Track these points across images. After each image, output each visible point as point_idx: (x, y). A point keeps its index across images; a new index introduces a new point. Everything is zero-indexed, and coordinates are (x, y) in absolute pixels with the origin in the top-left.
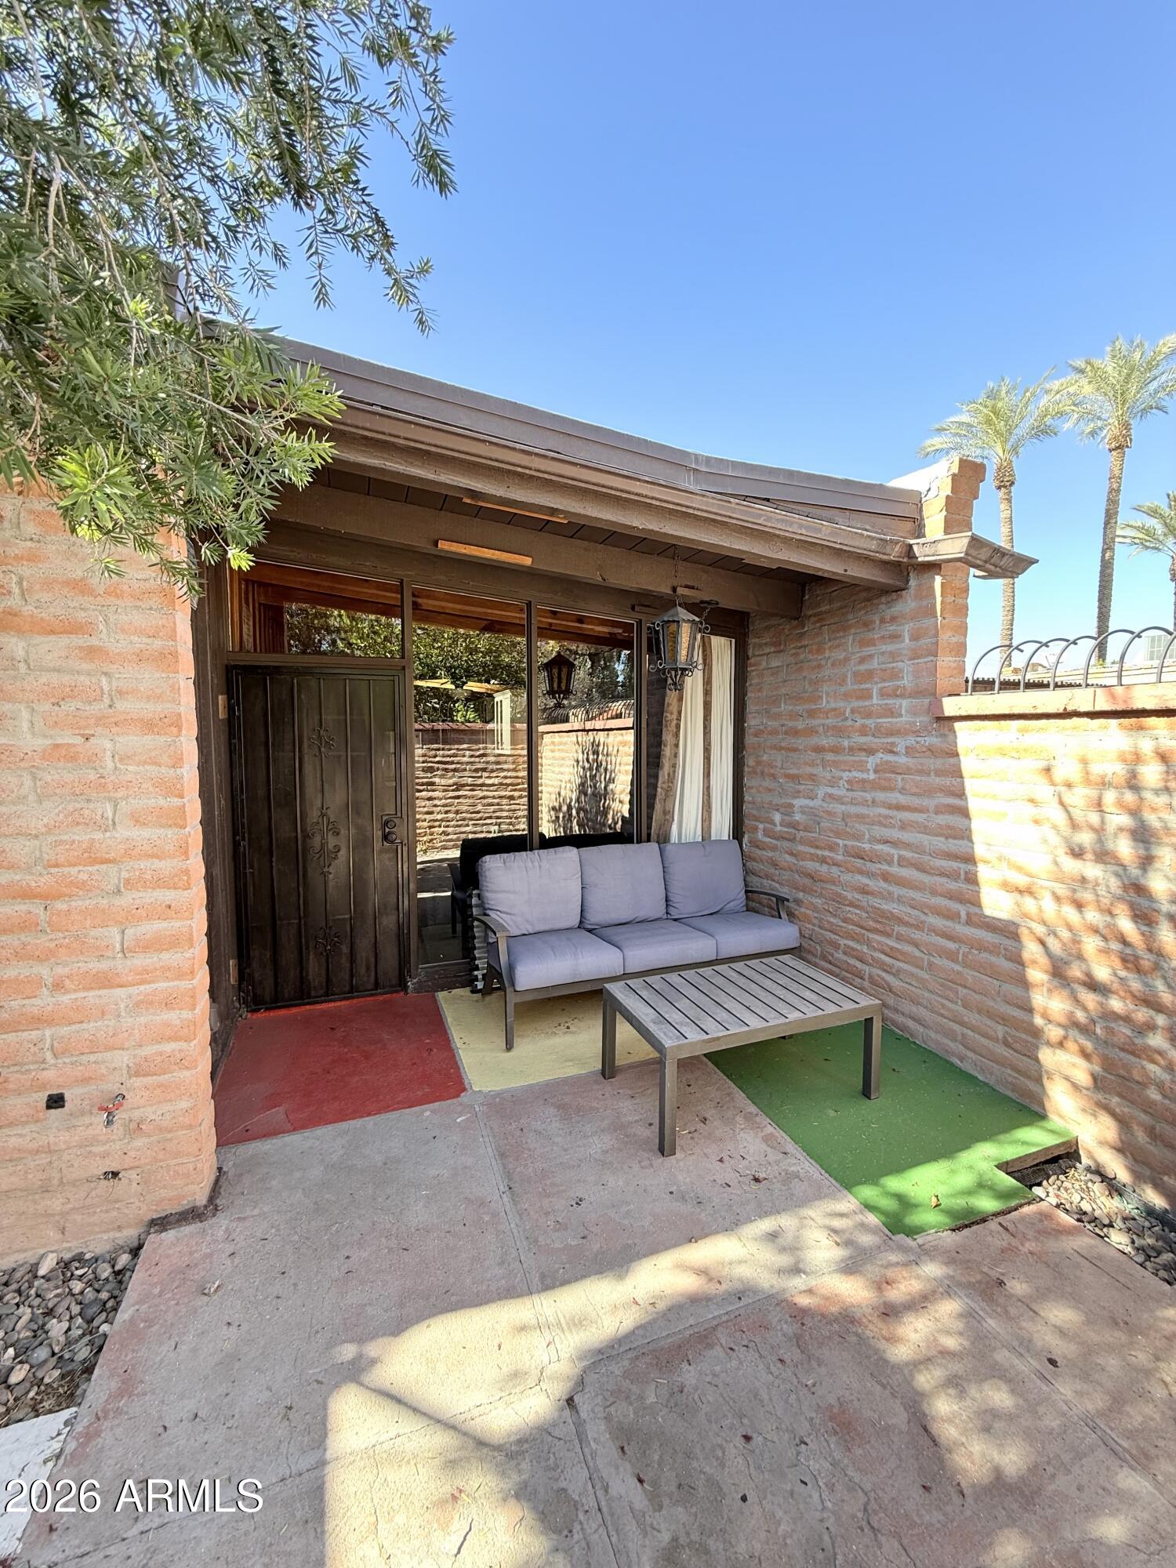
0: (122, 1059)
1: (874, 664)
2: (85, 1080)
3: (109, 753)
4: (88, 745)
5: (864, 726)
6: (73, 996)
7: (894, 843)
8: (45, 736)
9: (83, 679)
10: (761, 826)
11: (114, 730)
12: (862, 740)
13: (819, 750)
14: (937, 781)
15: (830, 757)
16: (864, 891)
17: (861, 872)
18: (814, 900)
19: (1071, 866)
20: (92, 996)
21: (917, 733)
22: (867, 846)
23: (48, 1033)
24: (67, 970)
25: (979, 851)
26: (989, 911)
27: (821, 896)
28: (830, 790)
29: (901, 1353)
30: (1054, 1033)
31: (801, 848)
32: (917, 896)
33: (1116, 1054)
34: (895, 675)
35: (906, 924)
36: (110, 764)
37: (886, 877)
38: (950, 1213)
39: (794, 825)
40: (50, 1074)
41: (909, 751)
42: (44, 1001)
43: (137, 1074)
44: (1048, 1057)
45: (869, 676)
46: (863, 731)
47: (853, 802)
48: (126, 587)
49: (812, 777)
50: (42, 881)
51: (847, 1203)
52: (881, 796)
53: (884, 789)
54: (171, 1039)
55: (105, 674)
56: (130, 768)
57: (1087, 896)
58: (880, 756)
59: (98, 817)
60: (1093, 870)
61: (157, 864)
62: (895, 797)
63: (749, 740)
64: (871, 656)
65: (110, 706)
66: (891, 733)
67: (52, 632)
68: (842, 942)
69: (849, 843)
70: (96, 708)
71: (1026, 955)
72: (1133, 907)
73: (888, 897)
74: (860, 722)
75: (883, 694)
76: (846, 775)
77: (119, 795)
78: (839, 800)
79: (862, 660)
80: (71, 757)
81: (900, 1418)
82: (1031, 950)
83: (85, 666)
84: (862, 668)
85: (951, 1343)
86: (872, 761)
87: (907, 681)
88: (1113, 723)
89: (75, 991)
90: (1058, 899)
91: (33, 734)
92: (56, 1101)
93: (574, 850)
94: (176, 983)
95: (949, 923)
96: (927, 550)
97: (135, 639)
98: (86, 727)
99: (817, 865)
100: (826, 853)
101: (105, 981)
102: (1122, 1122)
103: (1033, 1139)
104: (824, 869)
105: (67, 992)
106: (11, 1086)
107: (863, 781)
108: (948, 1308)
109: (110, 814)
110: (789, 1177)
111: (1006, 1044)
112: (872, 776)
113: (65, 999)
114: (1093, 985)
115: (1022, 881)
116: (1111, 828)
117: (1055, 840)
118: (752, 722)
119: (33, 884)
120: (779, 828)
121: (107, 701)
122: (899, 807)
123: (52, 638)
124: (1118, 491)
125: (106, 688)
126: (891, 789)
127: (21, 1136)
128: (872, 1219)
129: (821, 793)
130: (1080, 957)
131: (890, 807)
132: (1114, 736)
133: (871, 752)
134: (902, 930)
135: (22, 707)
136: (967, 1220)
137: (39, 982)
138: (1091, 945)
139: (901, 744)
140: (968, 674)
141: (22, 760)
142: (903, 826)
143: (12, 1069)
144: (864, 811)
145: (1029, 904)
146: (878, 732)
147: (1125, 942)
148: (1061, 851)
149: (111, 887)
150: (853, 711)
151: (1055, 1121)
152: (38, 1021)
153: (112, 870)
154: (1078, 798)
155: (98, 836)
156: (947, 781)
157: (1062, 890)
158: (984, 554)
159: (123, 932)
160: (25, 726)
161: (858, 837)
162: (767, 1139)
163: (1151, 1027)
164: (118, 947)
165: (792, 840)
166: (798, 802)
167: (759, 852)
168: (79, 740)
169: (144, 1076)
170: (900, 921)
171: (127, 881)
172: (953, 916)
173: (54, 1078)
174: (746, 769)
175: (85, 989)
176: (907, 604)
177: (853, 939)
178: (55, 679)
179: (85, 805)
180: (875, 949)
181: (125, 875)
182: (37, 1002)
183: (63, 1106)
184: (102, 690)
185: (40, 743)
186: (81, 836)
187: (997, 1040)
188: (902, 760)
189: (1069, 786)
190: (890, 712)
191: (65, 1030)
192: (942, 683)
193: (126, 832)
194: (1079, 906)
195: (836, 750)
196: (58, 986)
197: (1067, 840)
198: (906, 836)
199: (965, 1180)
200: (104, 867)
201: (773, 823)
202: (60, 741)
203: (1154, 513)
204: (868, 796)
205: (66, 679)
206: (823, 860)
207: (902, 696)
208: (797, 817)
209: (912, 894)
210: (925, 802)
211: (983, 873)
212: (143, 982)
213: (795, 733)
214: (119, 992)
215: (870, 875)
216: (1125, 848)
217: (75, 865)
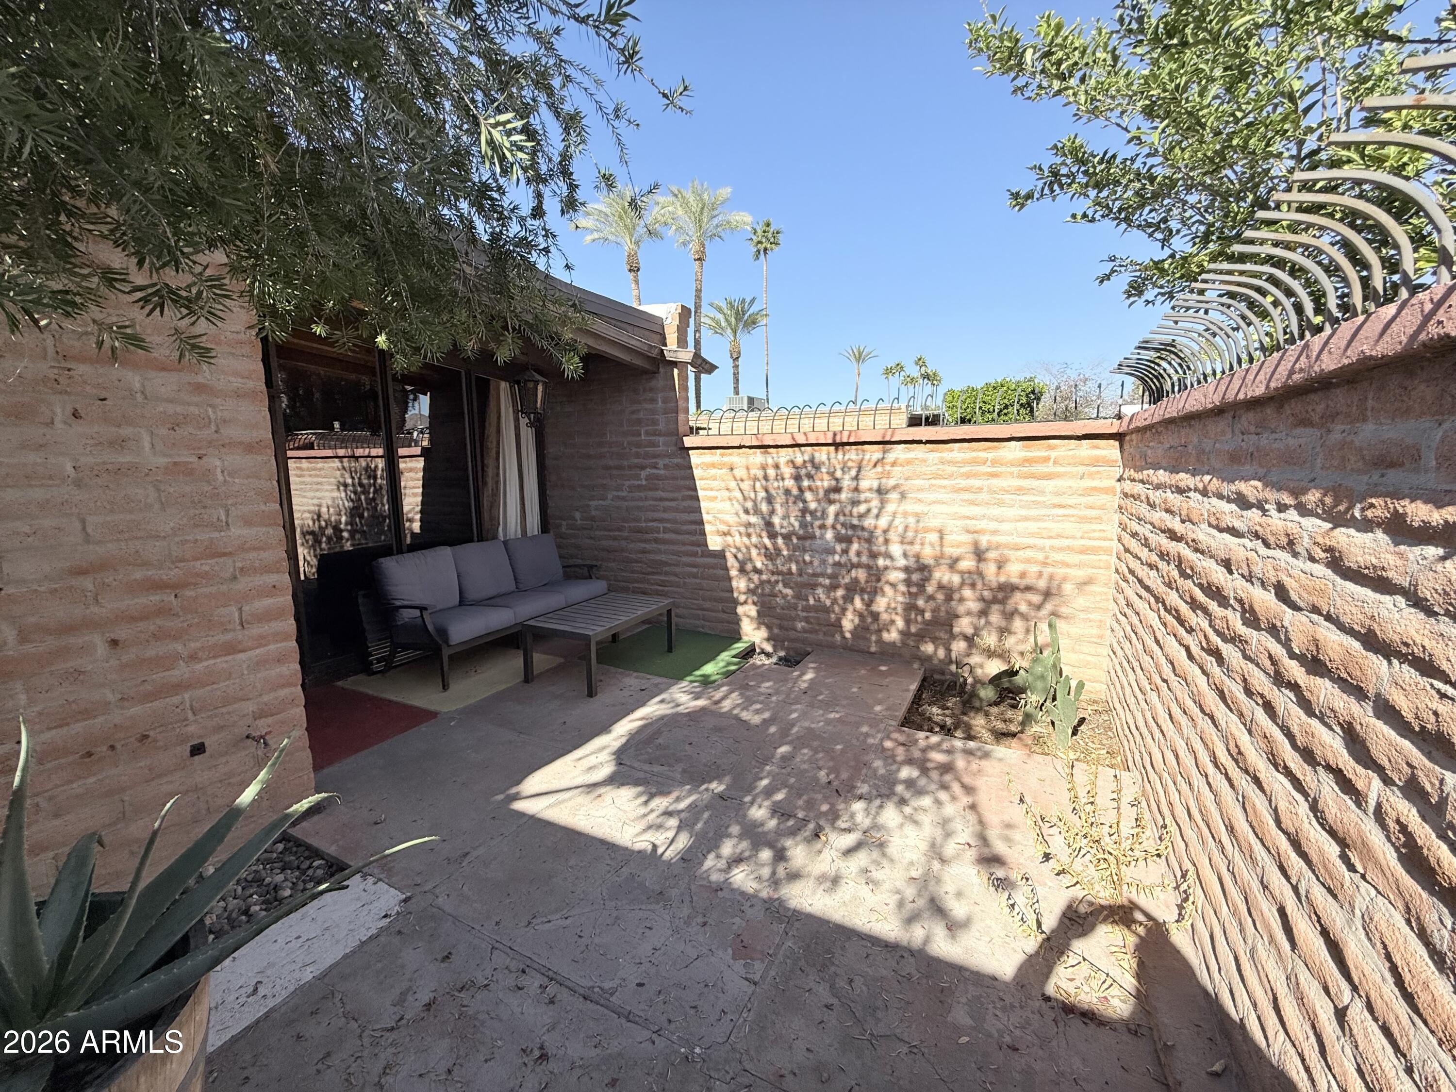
0: (250, 707)
1: (641, 415)
2: (221, 728)
3: (219, 470)
4: (202, 462)
5: (637, 453)
6: (205, 664)
7: (661, 520)
8: (165, 455)
9: (193, 410)
10: (564, 523)
11: (223, 450)
12: (636, 461)
13: (607, 468)
14: (682, 483)
15: (615, 472)
16: (644, 551)
17: (641, 541)
18: (610, 565)
19: (744, 517)
20: (221, 663)
21: (669, 456)
22: (644, 525)
23: (187, 696)
24: (198, 645)
25: (705, 517)
26: (711, 548)
27: (614, 561)
28: (615, 493)
29: (725, 710)
30: (742, 598)
31: (597, 533)
32: (676, 548)
33: (767, 599)
34: (655, 422)
35: (670, 565)
36: (220, 478)
37: (656, 540)
38: (722, 674)
39: (593, 519)
40: (192, 729)
41: (666, 467)
42: (181, 672)
43: (260, 717)
44: (740, 610)
45: (639, 422)
46: (637, 455)
47: (633, 499)
48: (222, 338)
49: (604, 487)
50: (172, 574)
51: (684, 683)
52: (650, 494)
53: (651, 489)
54: (283, 686)
55: (210, 406)
56: (237, 481)
57: (751, 530)
58: (649, 471)
59: (215, 520)
60: (753, 519)
61: (264, 555)
62: (660, 494)
63: (549, 462)
64: (639, 411)
65: (216, 432)
66: (655, 456)
67: (164, 369)
68: (631, 586)
69: (632, 525)
70: (207, 433)
71: (729, 564)
72: (768, 532)
73: (659, 552)
74: (634, 450)
75: (647, 433)
76: (627, 483)
77: (230, 502)
78: (623, 499)
79: (633, 412)
80: (188, 472)
81: (734, 722)
82: (731, 562)
83: (196, 399)
84: (634, 416)
85: (739, 701)
86: (643, 474)
87: (661, 427)
88: (758, 451)
89: (206, 660)
90: (740, 534)
91: (155, 454)
92: (198, 750)
93: (449, 548)
94: (283, 644)
95: (693, 559)
96: (671, 354)
97: (232, 379)
98: (199, 448)
99: (611, 543)
100: (617, 533)
101: (231, 649)
102: (769, 627)
103: (740, 647)
104: (615, 544)
105: (201, 660)
106: (161, 744)
107: (639, 486)
108: (734, 695)
109: (223, 518)
110: (656, 685)
111: (724, 612)
112: (644, 483)
113: (199, 667)
114: (757, 571)
115: (725, 528)
116: (759, 498)
117: (738, 507)
118: (551, 450)
119: (164, 577)
120: (579, 522)
121: (213, 427)
122: (661, 499)
123: (163, 374)
124: (701, 290)
125: (212, 416)
126: (657, 489)
127: (171, 782)
128: (696, 684)
129: (610, 496)
130: (750, 560)
131: (656, 499)
132: (757, 457)
133: (643, 468)
134: (667, 569)
135: (143, 431)
136: (728, 674)
137: (177, 657)
138: (754, 552)
139: (661, 463)
140: (691, 423)
141: (147, 475)
142: (665, 510)
143: (158, 730)
144: (641, 504)
145: (729, 539)
146: (647, 456)
147: (766, 549)
148: (741, 512)
149: (228, 575)
150: (629, 443)
151: (745, 638)
152: (179, 687)
153: (229, 561)
154: (746, 486)
155: (216, 535)
156: (687, 482)
157: (742, 530)
158: (699, 362)
159: (240, 609)
160: (147, 445)
161: (638, 520)
162: (637, 677)
163: (777, 582)
164: (238, 621)
165: (591, 529)
166: (593, 503)
167: (565, 541)
168: (194, 459)
169: (266, 717)
170: (667, 564)
171: (242, 569)
172: (695, 554)
173: (194, 731)
174: (548, 483)
175: (214, 657)
176: (659, 382)
177: (638, 582)
178: (171, 409)
179: (203, 511)
180: (652, 584)
181: (239, 565)
182: (176, 672)
183: (204, 752)
184: (209, 418)
185: (162, 461)
186: (203, 536)
187: (718, 611)
188: (662, 472)
189: (742, 480)
190: (654, 445)
191: (200, 692)
192: (682, 429)
193: (237, 531)
194: (749, 536)
195: (619, 468)
196: (194, 657)
197: (743, 507)
198: (666, 516)
199: (722, 664)
200: (222, 560)
201: (574, 519)
202: (177, 459)
203: (720, 310)
204: (642, 494)
205: (179, 409)
206: (615, 538)
207: (659, 435)
208: (593, 513)
209: (672, 547)
210: (676, 495)
211: (708, 528)
212: (260, 646)
213: (589, 457)
214: (242, 656)
215: (645, 541)
216: (764, 507)
217: (198, 559)
